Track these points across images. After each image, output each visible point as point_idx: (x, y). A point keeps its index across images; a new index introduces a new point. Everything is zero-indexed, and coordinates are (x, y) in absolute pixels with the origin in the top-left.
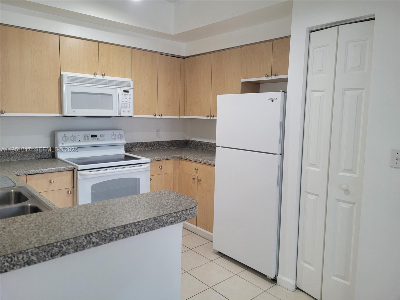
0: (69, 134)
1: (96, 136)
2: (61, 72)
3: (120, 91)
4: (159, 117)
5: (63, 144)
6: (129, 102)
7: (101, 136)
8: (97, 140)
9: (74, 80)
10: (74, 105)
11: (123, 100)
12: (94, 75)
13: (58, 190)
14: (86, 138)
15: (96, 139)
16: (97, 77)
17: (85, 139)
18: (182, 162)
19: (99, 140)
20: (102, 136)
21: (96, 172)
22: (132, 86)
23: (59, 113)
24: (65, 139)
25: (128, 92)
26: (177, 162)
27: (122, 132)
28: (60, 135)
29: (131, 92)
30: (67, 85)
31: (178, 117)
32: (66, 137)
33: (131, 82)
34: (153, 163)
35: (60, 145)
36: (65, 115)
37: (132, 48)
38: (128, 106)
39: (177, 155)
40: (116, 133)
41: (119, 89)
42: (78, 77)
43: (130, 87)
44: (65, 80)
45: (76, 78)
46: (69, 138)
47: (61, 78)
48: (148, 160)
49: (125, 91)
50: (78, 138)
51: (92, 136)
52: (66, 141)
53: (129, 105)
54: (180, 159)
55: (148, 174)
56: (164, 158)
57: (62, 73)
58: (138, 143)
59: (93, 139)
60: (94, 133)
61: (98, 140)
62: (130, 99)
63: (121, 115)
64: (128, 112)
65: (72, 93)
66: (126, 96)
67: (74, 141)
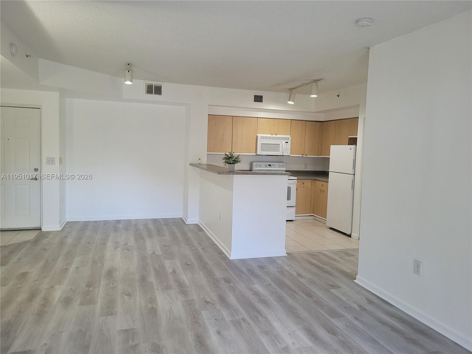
3: (284, 142)
4: (305, 156)
7: (273, 165)
8: (271, 167)
9: (262, 138)
10: (262, 150)
11: (285, 147)
12: (272, 135)
14: (266, 166)
18: (316, 181)
22: (290, 140)
23: (255, 153)
24: (257, 166)
25: (288, 142)
26: (313, 182)
27: (284, 164)
28: (254, 164)
29: (289, 143)
30: (259, 140)
31: (317, 157)
33: (290, 138)
34: (299, 180)
35: (254, 169)
36: (258, 154)
37: (292, 120)
39: (313, 178)
40: (281, 164)
41: (283, 141)
44: (259, 138)
45: (264, 137)
47: (257, 137)
48: (296, 178)
49: (286, 142)
50: (262, 166)
51: (269, 165)
53: (288, 149)
54: (315, 180)
55: (295, 186)
56: (305, 178)
57: (258, 135)
58: (293, 171)
60: (270, 164)
62: (289, 147)
63: (284, 155)
64: (287, 153)
65: (261, 144)
66: (287, 145)
67: (260, 167)
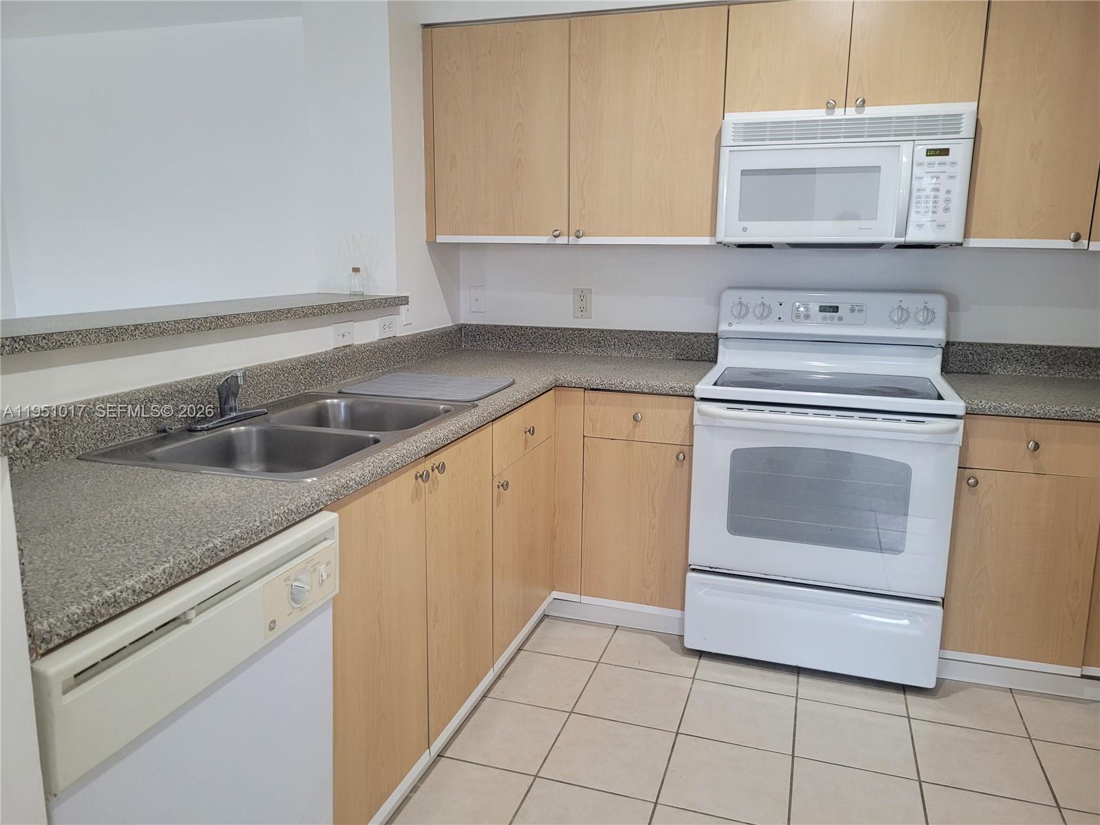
0: (752, 298)
1: (835, 309)
2: (725, 114)
3: (914, 151)
5: (730, 324)
6: (948, 192)
7: (852, 310)
8: (836, 320)
9: (753, 133)
10: (747, 211)
11: (921, 185)
12: (828, 108)
13: (654, 444)
14: (803, 314)
15: (832, 319)
16: (839, 113)
17: (798, 317)
19: (843, 322)
20: (856, 311)
21: (746, 413)
22: (965, 131)
23: (711, 236)
24: (740, 311)
25: (945, 152)
27: (936, 302)
28: (727, 299)
29: (960, 151)
30: (730, 151)
32: (743, 306)
33: (963, 117)
35: (723, 327)
38: (942, 205)
40: (910, 300)
41: (905, 147)
42: (766, 123)
43: (958, 133)
44: (729, 139)
45: (761, 125)
46: (751, 310)
47: (720, 132)
48: (955, 406)
49: (932, 153)
50: (777, 311)
51: (823, 309)
52: (741, 317)
53: (948, 201)
57: (727, 117)
59: (824, 318)
61: (840, 322)
62: (952, 181)
63: (909, 238)
64: (939, 225)
65: (744, 173)
66: (936, 168)
67: (763, 318)
